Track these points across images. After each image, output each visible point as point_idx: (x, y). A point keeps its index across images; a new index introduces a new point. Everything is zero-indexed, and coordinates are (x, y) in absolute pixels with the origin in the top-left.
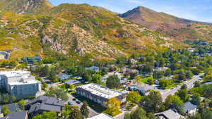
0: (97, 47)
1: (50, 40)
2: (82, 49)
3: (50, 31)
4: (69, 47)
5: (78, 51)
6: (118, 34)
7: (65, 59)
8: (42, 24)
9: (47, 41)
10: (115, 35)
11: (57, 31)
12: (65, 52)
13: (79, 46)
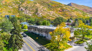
0: (49, 13)
1: (23, 9)
2: (40, 14)
3: (24, 5)
4: (33, 13)
5: (38, 14)
6: (61, 10)
7: (30, 18)
8: (21, 3)
9: (21, 10)
10: (60, 11)
11: (28, 5)
12: (30, 15)
13: (39, 12)
